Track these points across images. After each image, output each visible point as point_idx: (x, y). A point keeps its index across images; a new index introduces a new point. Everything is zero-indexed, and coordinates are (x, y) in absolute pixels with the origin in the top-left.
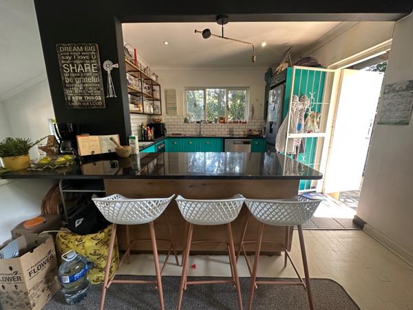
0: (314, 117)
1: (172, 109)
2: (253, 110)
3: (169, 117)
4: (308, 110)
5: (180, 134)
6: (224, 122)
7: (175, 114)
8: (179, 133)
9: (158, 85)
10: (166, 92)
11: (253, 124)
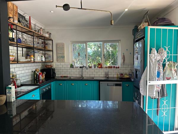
0: (171, 66)
1: (61, 57)
2: (124, 58)
3: (59, 64)
4: (165, 61)
5: (67, 77)
6: (101, 67)
7: (63, 61)
8: (66, 75)
9: (51, 40)
10: (57, 45)
11: (124, 69)
